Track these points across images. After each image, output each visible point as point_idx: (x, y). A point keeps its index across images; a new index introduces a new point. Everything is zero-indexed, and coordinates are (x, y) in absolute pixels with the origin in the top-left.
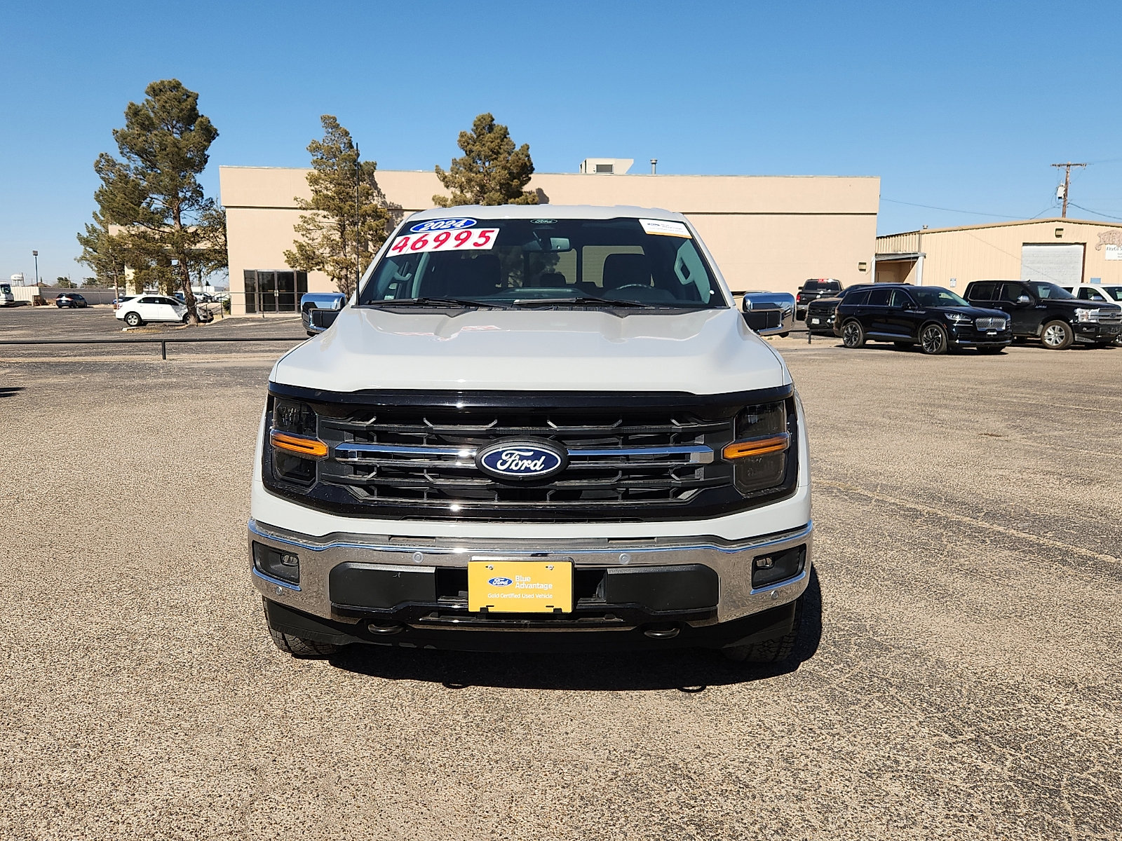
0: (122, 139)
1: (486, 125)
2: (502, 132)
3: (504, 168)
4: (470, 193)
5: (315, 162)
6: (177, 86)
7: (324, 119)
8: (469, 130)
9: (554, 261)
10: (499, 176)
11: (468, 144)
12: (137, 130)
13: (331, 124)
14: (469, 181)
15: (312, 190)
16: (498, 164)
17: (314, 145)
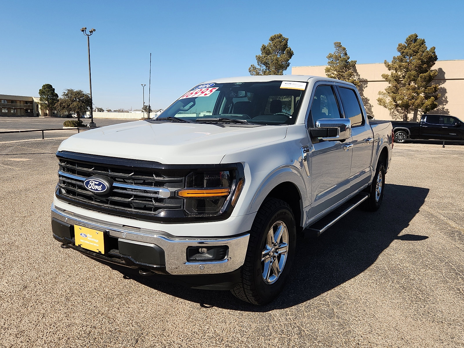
0: (259, 59)
1: (414, 39)
2: (421, 42)
3: (419, 59)
4: (400, 72)
5: (329, 62)
6: (280, 36)
7: (335, 44)
8: (403, 42)
9: (444, 103)
10: (416, 63)
11: (402, 49)
12: (264, 55)
13: (338, 45)
14: (400, 66)
15: (327, 75)
16: (416, 57)
17: (330, 56)
